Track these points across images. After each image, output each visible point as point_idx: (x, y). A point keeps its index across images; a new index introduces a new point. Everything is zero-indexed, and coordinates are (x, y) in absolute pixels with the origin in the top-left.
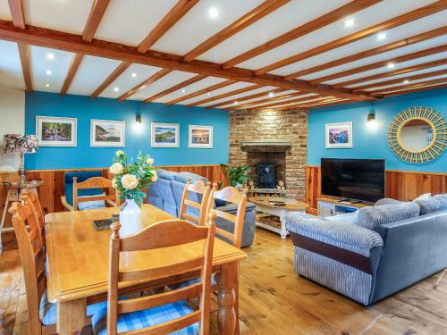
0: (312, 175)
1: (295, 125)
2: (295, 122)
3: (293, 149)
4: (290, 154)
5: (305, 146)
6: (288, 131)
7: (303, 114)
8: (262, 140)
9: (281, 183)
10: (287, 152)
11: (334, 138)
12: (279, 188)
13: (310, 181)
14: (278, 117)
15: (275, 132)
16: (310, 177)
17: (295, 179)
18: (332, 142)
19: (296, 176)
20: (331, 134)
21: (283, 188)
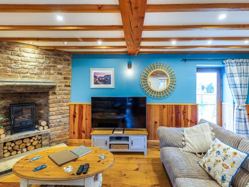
0: (77, 111)
1: (59, 66)
2: (60, 64)
3: (58, 89)
4: (55, 93)
5: (69, 86)
6: (52, 72)
7: (68, 57)
8: (19, 79)
9: (44, 123)
10: (50, 92)
11: (99, 80)
12: (41, 128)
13: (74, 116)
14: (41, 56)
15: (36, 71)
16: (75, 113)
17: (60, 116)
18: (96, 83)
19: (61, 114)
20: (95, 77)
21: (46, 127)
